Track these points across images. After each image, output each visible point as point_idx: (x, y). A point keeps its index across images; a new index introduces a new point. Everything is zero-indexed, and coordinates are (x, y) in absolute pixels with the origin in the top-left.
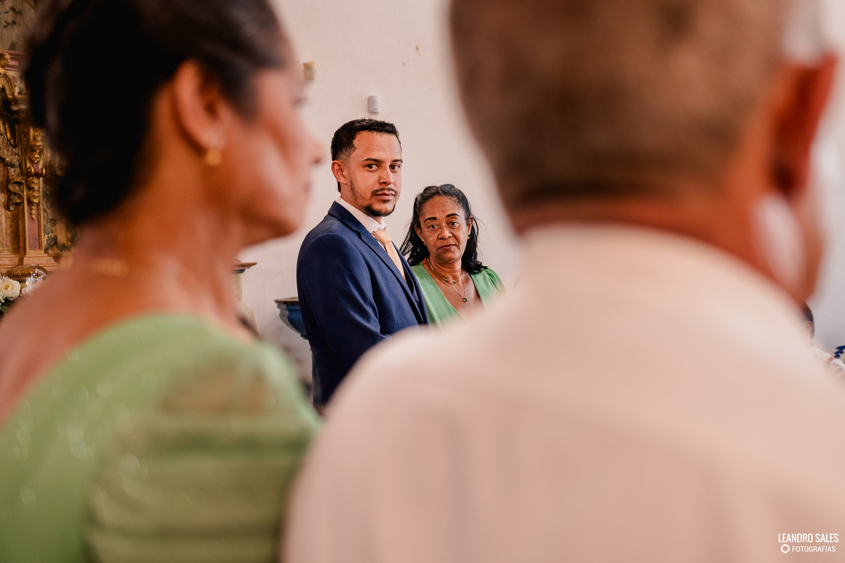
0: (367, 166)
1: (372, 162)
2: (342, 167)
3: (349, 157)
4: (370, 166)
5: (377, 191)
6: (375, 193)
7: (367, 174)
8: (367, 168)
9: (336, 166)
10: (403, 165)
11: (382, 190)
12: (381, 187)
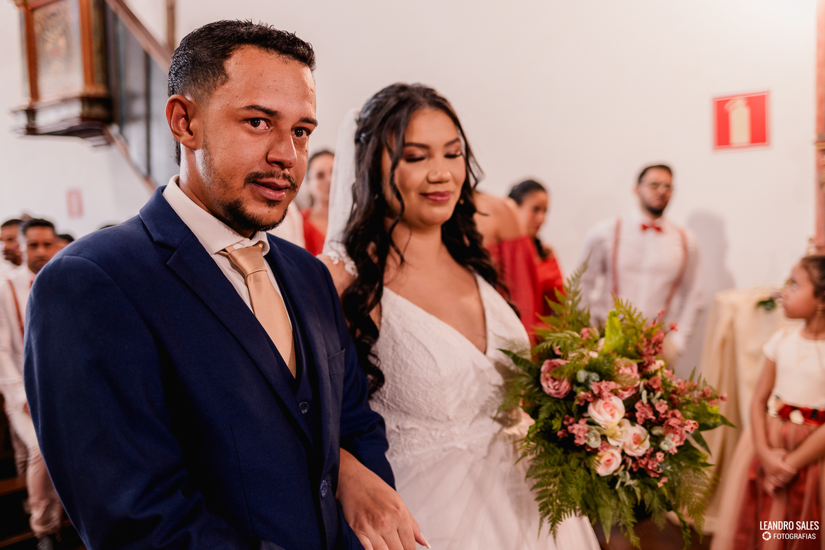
0: (246, 120)
1: (261, 114)
2: (190, 112)
3: (210, 94)
4: (254, 122)
5: (258, 175)
6: (254, 180)
7: (244, 136)
8: (248, 125)
9: (178, 109)
10: (315, 132)
11: (272, 175)
12: (269, 168)
